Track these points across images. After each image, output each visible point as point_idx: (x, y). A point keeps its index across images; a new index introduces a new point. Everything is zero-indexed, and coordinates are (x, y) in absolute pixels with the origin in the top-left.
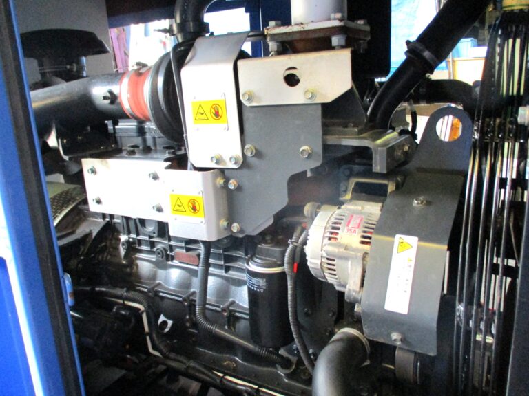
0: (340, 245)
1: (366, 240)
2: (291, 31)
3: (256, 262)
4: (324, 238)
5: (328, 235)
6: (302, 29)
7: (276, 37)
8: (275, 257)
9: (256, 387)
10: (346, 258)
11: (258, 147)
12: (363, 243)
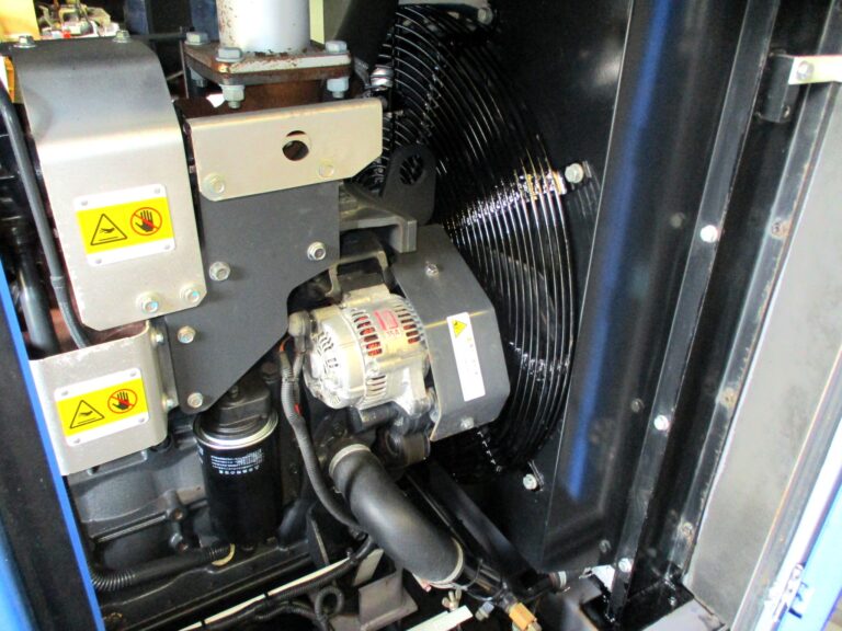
0: (393, 356)
1: (414, 337)
2: (273, 69)
3: (223, 434)
4: (363, 355)
5: (365, 350)
6: (293, 67)
7: (246, 79)
8: (258, 412)
9: (262, 597)
10: (400, 368)
11: (233, 263)
12: (410, 341)
